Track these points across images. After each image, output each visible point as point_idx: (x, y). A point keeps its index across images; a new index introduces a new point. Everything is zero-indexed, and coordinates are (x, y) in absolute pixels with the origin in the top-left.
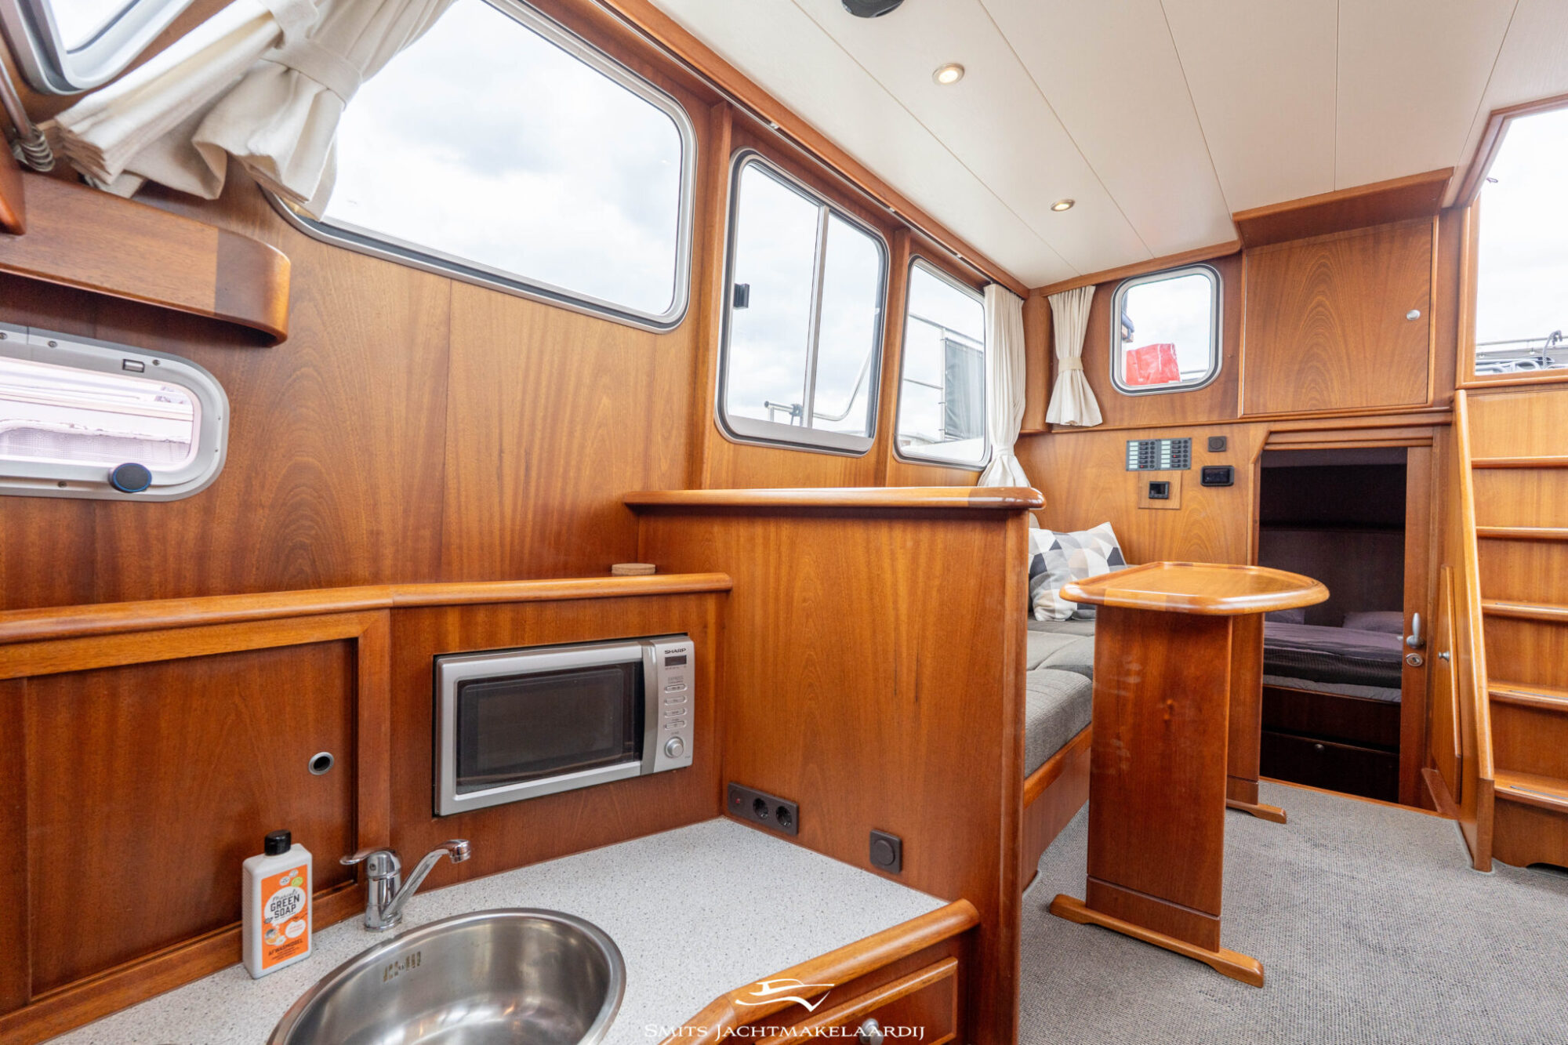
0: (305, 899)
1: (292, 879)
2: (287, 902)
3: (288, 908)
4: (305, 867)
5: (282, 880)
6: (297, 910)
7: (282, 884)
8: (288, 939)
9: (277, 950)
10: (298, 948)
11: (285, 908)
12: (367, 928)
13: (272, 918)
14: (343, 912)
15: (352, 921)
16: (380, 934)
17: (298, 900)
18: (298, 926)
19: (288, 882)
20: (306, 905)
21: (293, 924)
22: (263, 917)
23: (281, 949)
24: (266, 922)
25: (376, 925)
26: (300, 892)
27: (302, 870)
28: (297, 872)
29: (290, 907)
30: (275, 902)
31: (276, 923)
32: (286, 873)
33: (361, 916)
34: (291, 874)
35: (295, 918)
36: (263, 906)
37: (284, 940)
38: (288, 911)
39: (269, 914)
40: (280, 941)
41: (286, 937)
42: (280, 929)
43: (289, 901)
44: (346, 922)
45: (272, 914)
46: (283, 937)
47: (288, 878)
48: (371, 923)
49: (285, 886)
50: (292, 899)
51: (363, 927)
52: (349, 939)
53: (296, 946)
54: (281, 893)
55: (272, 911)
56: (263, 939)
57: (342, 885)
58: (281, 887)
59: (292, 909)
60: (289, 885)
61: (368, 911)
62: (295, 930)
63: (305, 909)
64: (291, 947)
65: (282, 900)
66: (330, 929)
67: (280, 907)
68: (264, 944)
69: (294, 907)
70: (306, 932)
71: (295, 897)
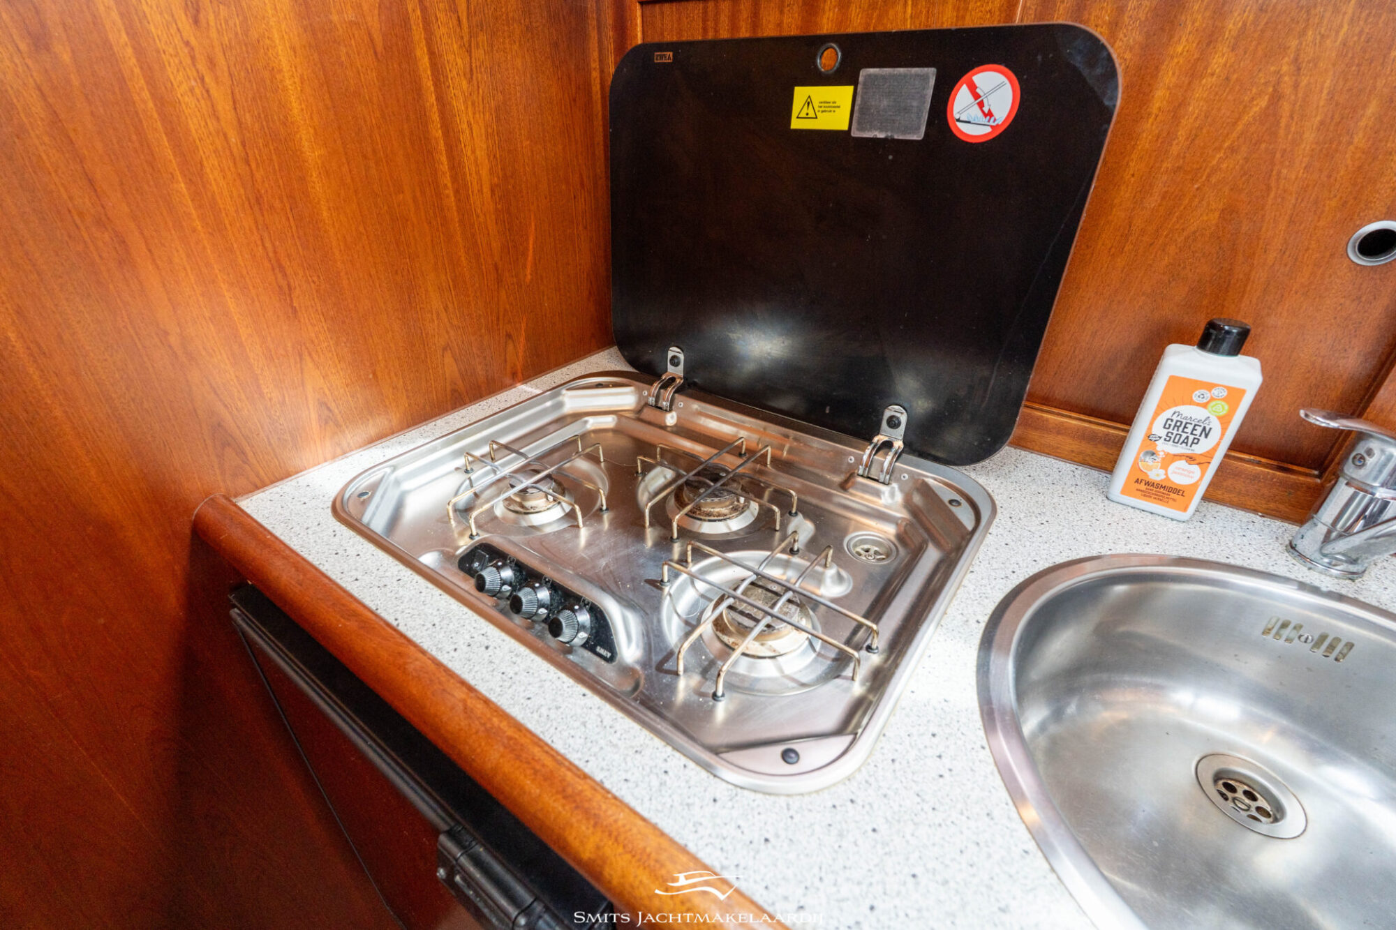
0: (1218, 442)
1: (1212, 399)
2: (1190, 427)
3: (1187, 438)
4: (1241, 392)
5: (1197, 393)
6: (1199, 449)
7: (1195, 399)
8: (1167, 479)
9: (1147, 483)
10: (1174, 500)
11: (1184, 436)
12: (1292, 547)
13: (1160, 438)
14: (1272, 505)
15: (1277, 525)
16: (1305, 569)
17: (1206, 436)
18: (1190, 472)
19: (1205, 401)
20: (1214, 449)
21: (1182, 464)
22: (1150, 428)
23: (1153, 485)
24: (1150, 437)
25: (1307, 553)
26: (1216, 426)
27: (1234, 395)
28: (1225, 394)
29: (1191, 438)
30: (1175, 418)
31: (1163, 447)
32: (1210, 386)
33: (1293, 529)
34: (1215, 392)
35: (1191, 459)
36: (1156, 414)
37: (1163, 477)
38: (1185, 442)
39: (1158, 429)
40: (1156, 475)
41: (1166, 474)
42: (1163, 459)
43: (1194, 429)
44: (1268, 521)
45: (1163, 433)
46: (1162, 472)
47: (1208, 395)
48: (1302, 546)
49: (1198, 404)
50: (1199, 430)
51: (1287, 543)
52: (1253, 542)
53: (1172, 495)
54: (1188, 411)
55: (1164, 427)
56: (1137, 458)
57: (1295, 468)
58: (1191, 403)
59: (1193, 443)
60: (1205, 406)
61: (1307, 526)
62: (1183, 474)
63: (1209, 455)
64: (1165, 492)
65: (1184, 422)
66: (1240, 514)
67: (1179, 430)
68: (1135, 464)
69: (1196, 441)
70: (1195, 486)
71: (1204, 429)
